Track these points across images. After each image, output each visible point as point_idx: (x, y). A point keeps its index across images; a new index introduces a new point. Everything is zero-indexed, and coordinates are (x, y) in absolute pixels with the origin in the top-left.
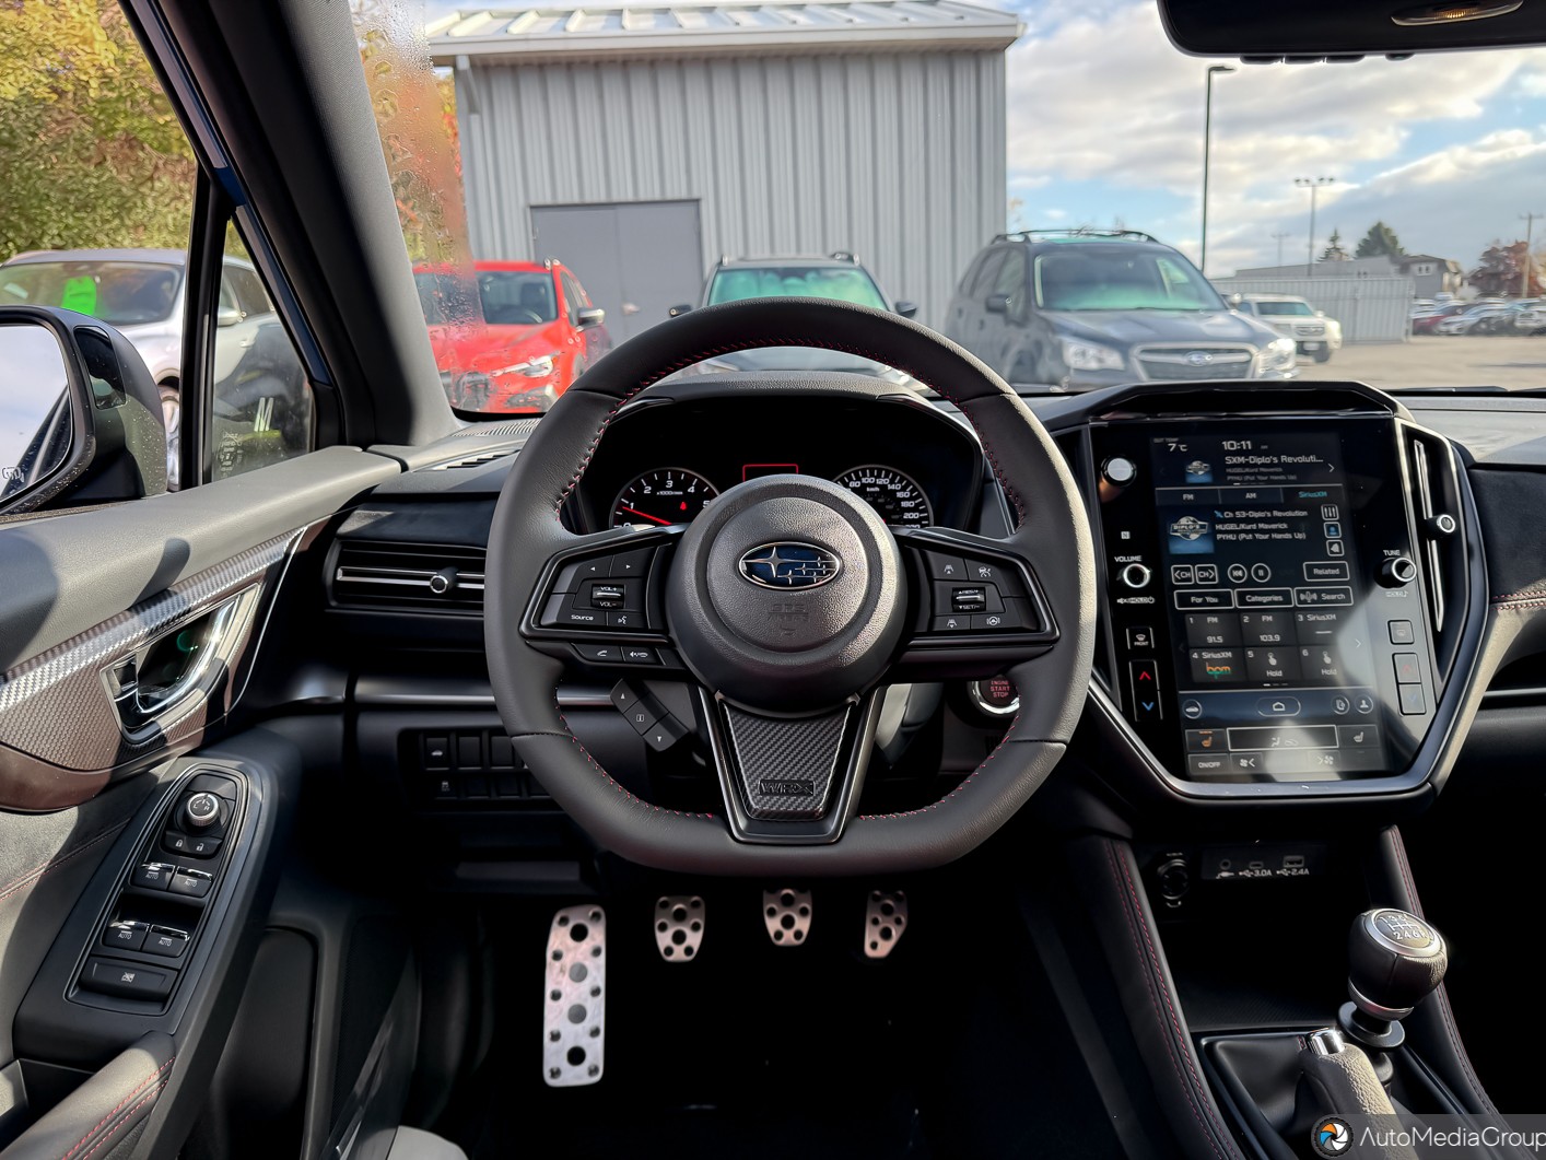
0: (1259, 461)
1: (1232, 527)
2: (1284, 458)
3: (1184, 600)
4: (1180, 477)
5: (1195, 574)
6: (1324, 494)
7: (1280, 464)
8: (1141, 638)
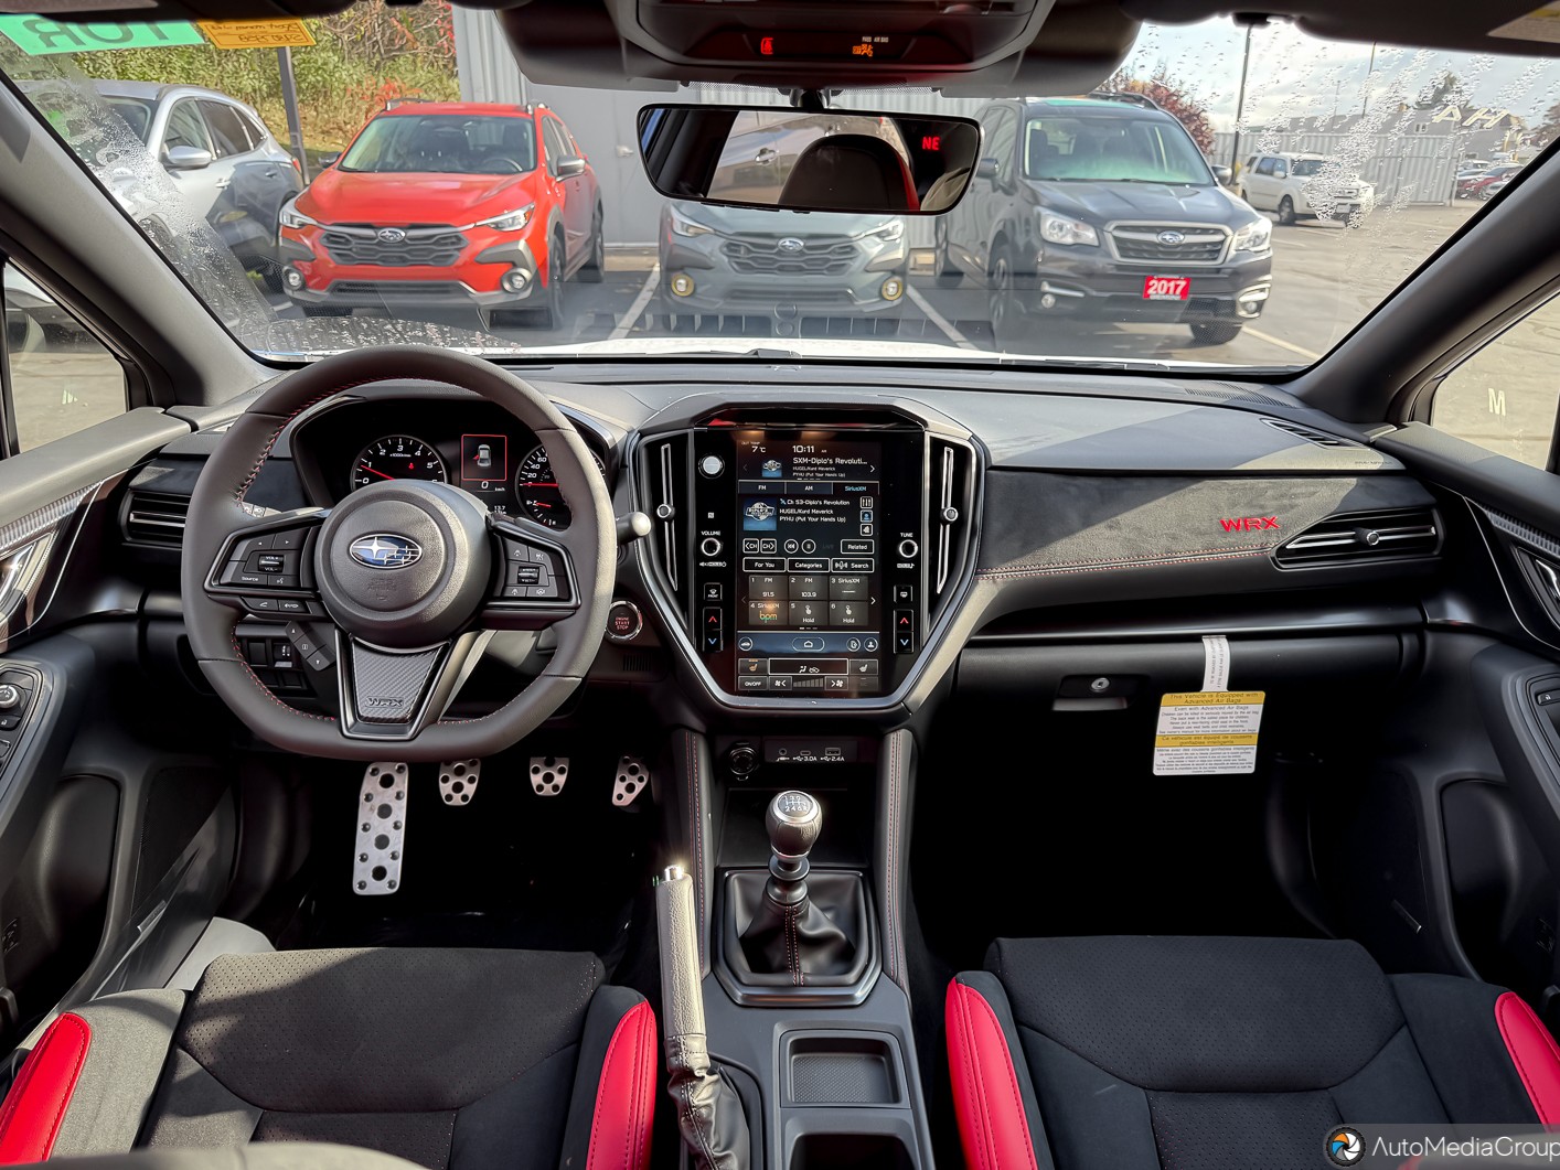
0: (818, 461)
1: (792, 511)
2: (838, 460)
3: (750, 565)
4: (757, 471)
5: (760, 545)
6: (865, 488)
7: (834, 465)
8: (713, 592)
